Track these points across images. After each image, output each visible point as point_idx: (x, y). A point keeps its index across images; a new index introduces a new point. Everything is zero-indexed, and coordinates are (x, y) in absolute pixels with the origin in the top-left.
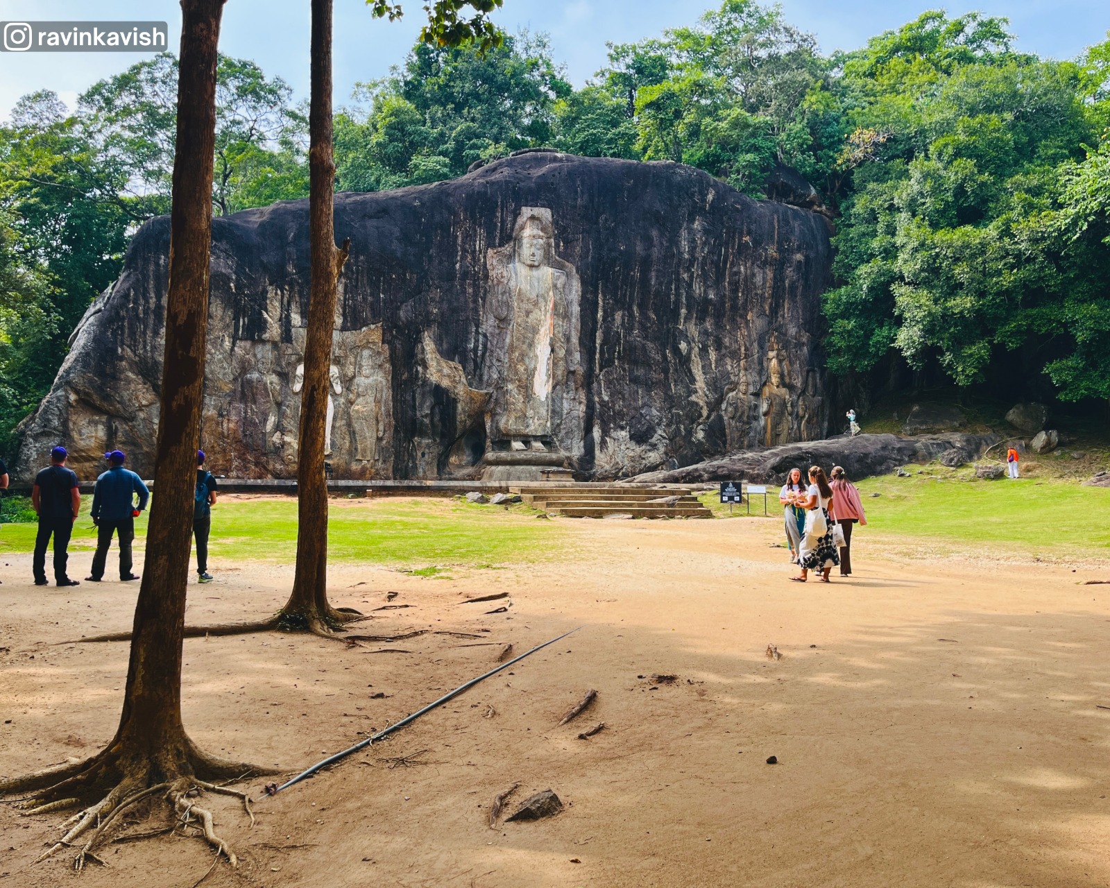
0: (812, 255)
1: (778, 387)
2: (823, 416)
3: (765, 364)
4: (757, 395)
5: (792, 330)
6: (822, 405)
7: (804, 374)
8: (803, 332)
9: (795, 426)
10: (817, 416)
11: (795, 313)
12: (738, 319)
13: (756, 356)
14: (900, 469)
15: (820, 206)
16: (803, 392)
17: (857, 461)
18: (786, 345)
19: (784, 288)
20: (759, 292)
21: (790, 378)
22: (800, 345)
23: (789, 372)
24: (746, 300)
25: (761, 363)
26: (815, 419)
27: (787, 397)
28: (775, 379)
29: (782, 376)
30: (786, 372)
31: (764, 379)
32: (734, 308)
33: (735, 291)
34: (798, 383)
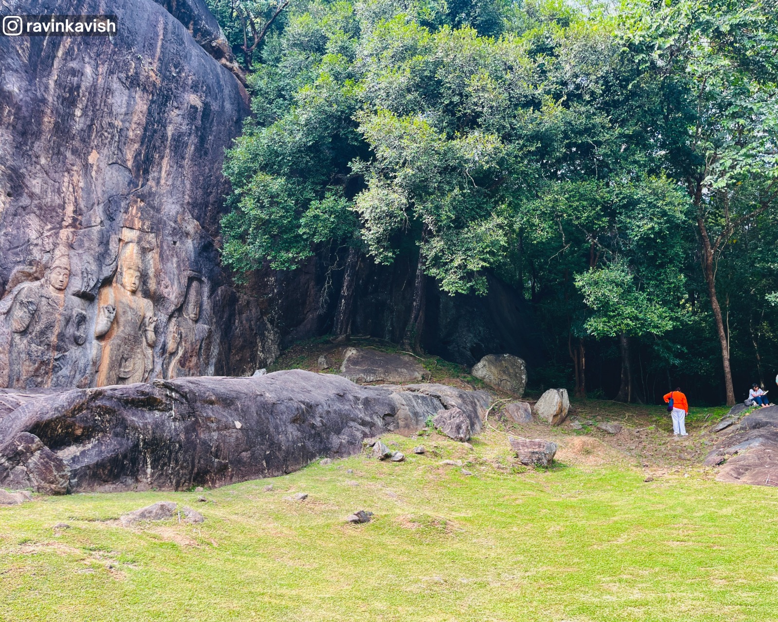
0: (215, 107)
1: (134, 292)
2: (208, 357)
3: (113, 246)
4: (88, 297)
5: (170, 207)
6: (209, 338)
7: (185, 281)
8: (188, 216)
9: (158, 368)
10: (199, 355)
11: (178, 183)
12: (68, 154)
13: (96, 230)
14: (383, 442)
15: (231, 61)
16: (180, 310)
17: (294, 421)
18: (156, 227)
19: (164, 137)
20: (118, 123)
21: (159, 283)
22: (179, 233)
23: (157, 275)
24: (90, 127)
25: (105, 242)
26: (194, 360)
27: (149, 314)
28: (129, 278)
29: (144, 277)
30: (151, 272)
31: (107, 272)
32: (62, 130)
33: (70, 101)
34: (172, 293)
